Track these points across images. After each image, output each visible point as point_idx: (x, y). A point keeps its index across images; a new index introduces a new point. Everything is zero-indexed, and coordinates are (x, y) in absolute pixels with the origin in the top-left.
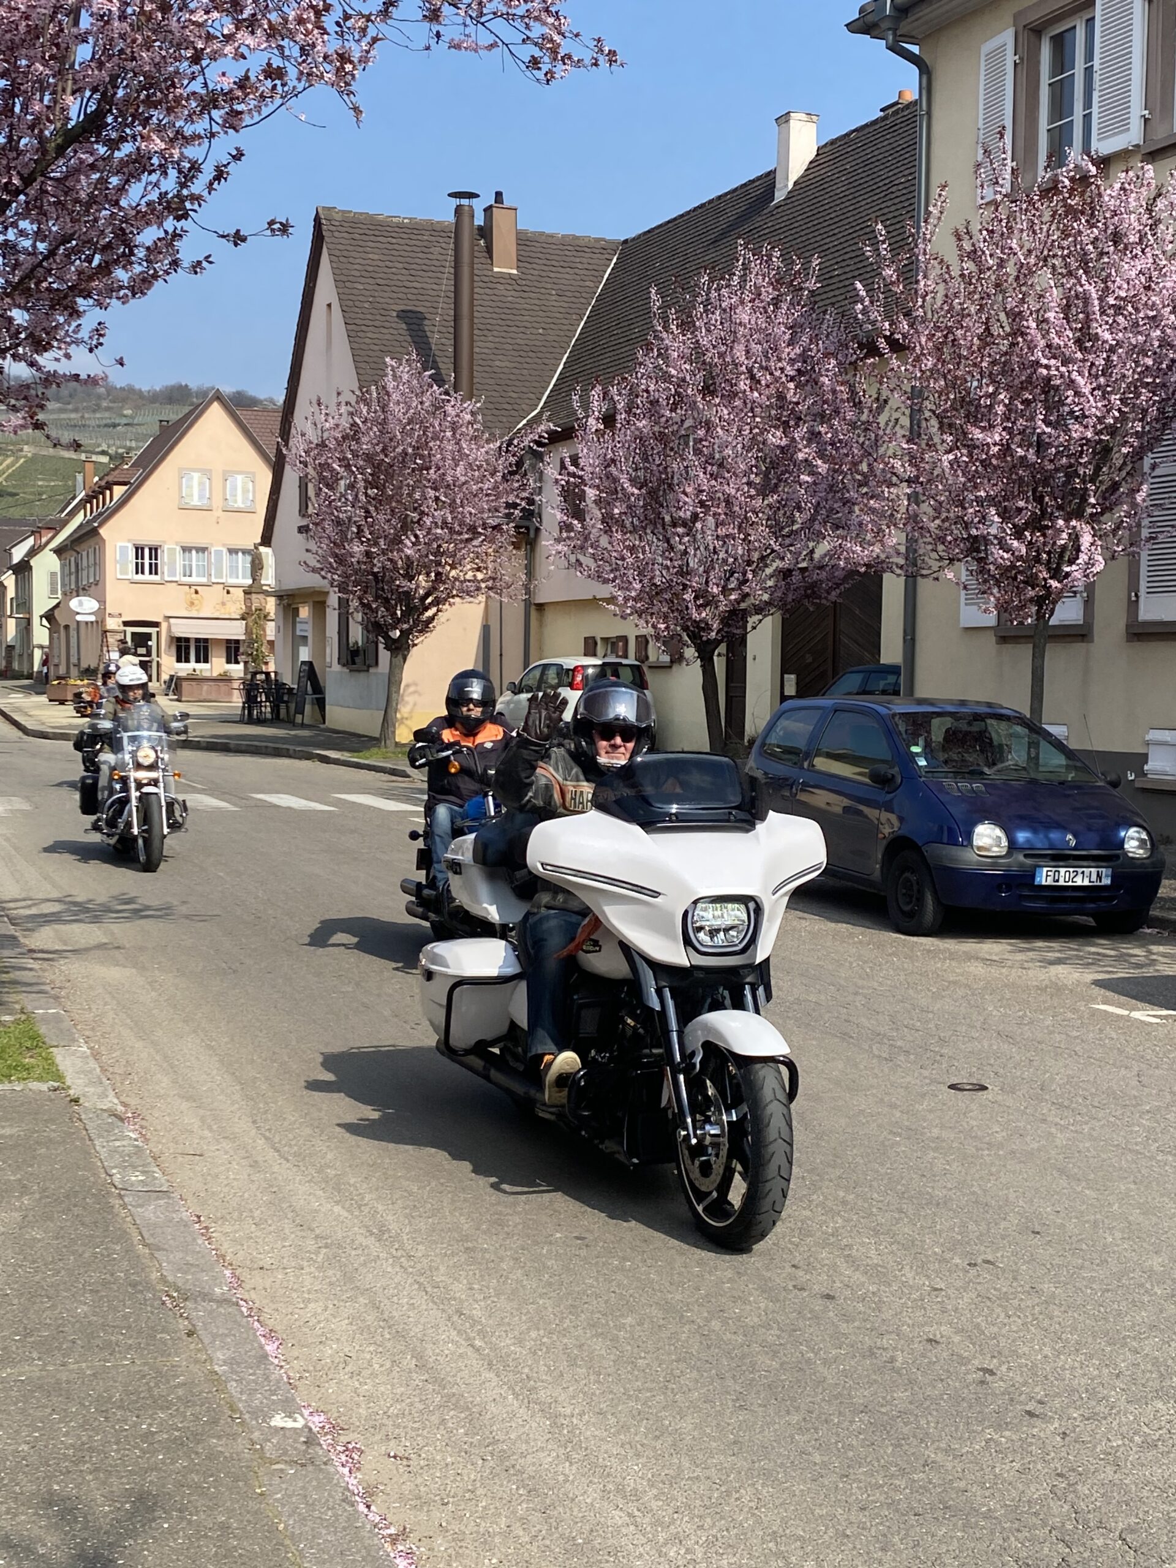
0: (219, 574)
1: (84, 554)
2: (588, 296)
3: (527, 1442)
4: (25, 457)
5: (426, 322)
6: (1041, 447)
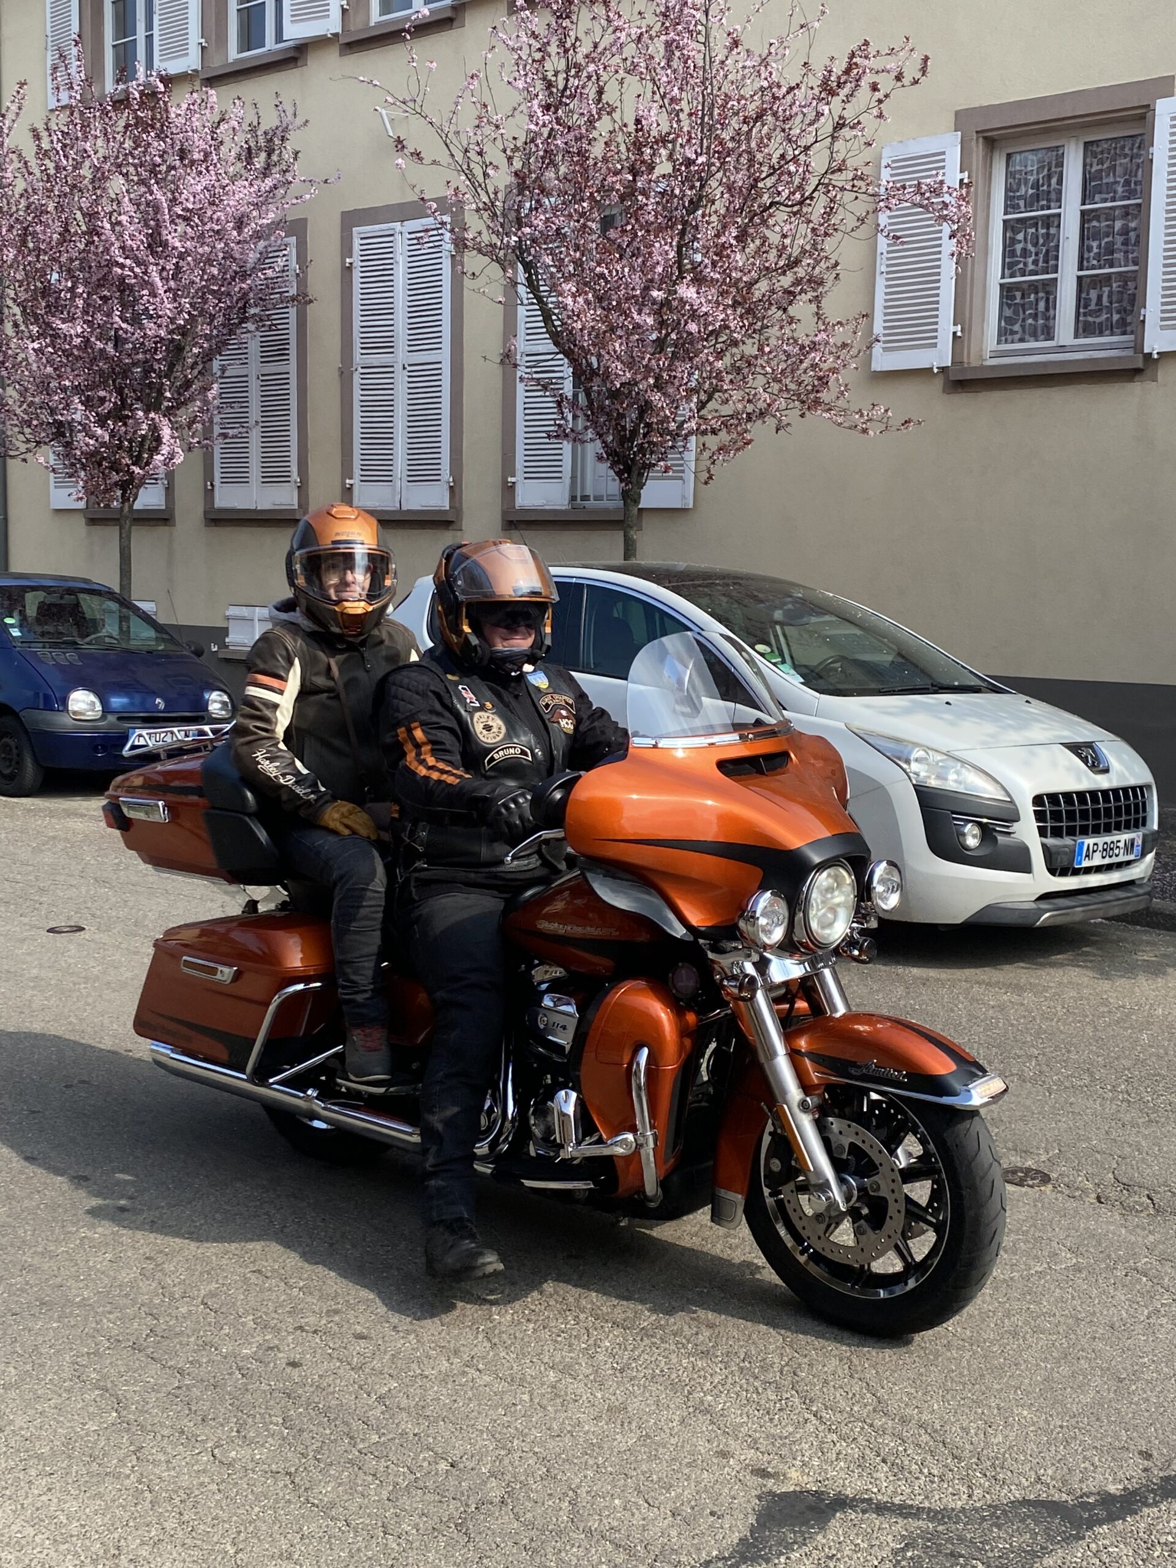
6: (118, 342)
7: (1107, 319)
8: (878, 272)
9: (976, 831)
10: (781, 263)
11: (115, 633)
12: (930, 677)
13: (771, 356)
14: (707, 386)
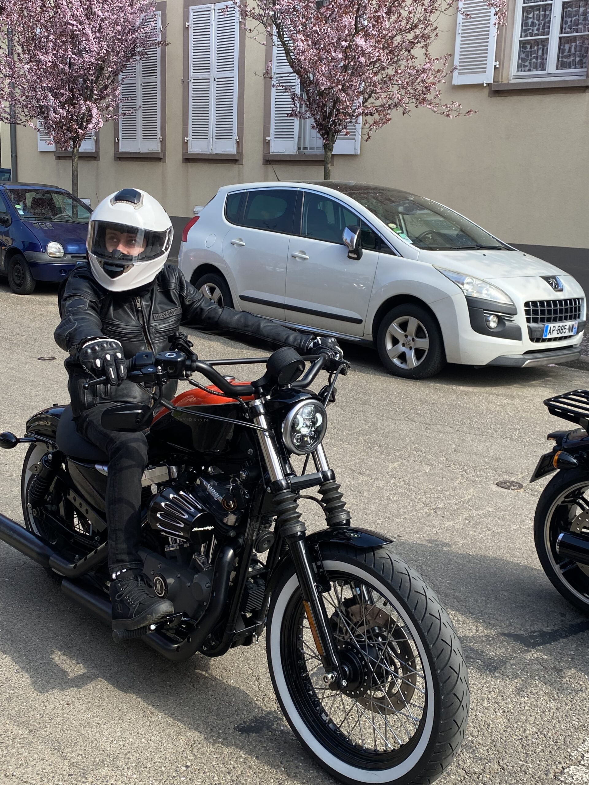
6: (71, 65)
7: (573, 60)
8: (457, 33)
9: (495, 319)
10: (408, 27)
11: (70, 214)
12: (476, 242)
13: (401, 75)
14: (368, 90)
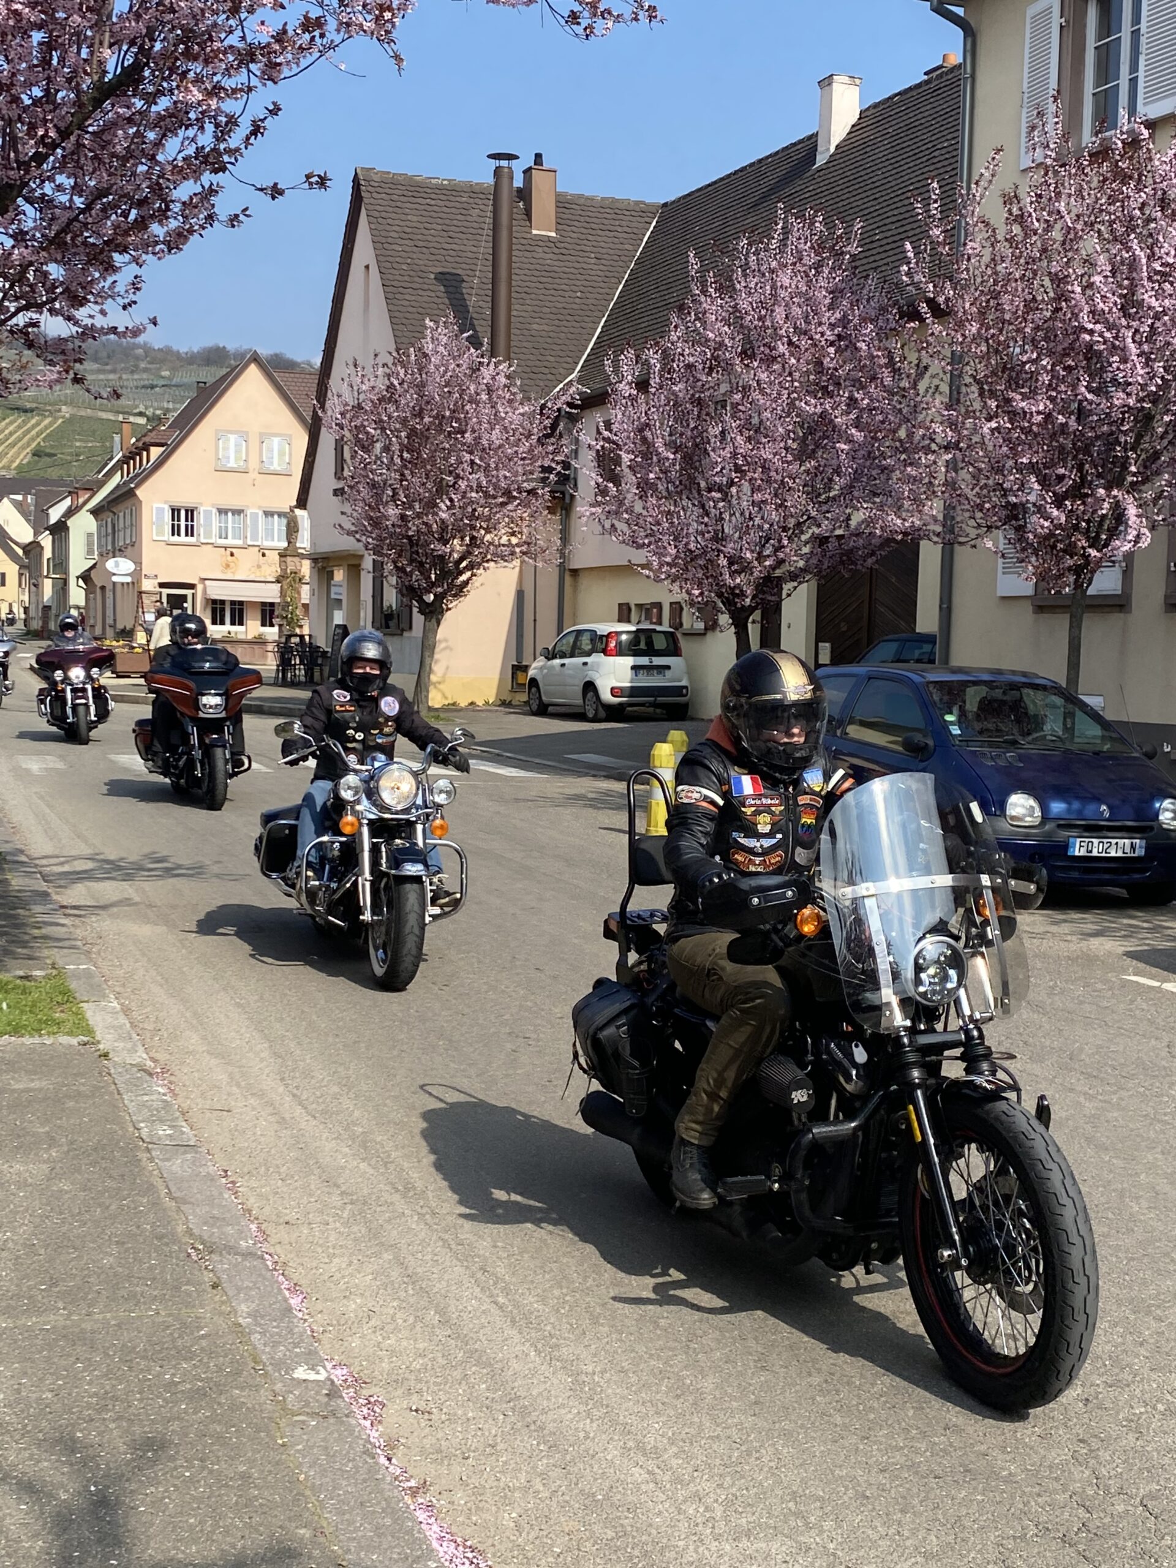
0: (255, 537)
1: (121, 514)
2: (627, 259)
3: (548, 1399)
4: (63, 417)
5: (464, 285)
6: (1081, 414)
11: (1058, 730)
